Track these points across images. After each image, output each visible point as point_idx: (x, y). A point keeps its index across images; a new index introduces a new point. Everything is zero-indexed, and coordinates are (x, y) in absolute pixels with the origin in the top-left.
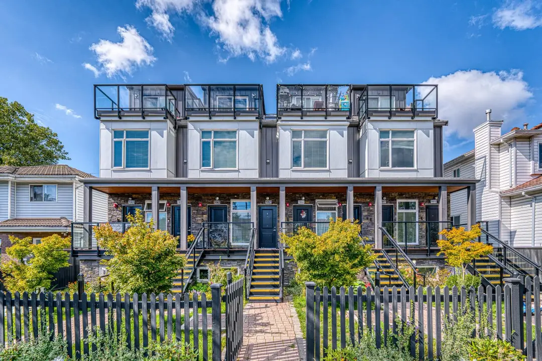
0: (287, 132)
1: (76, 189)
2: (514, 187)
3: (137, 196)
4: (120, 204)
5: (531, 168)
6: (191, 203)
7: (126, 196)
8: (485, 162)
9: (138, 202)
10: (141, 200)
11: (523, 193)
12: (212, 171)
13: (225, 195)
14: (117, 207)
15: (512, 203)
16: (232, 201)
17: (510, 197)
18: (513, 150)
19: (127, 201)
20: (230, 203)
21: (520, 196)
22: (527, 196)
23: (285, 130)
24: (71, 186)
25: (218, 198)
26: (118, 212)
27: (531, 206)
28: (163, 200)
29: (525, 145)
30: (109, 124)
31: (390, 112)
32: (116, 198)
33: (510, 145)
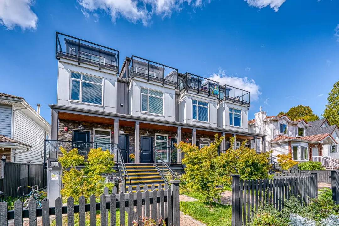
0: (190, 99)
1: (14, 111)
2: (273, 139)
3: (86, 124)
4: (71, 129)
5: (278, 133)
6: (129, 133)
7: (77, 123)
8: (261, 128)
9: (87, 128)
10: (90, 127)
11: (279, 142)
12: (148, 114)
13: (152, 130)
14: (68, 130)
15: (272, 146)
16: (156, 134)
17: (271, 143)
18: (272, 125)
19: (77, 127)
20: (154, 135)
21: (278, 143)
22: (281, 144)
23: (189, 98)
24: (10, 108)
25: (148, 132)
26: (68, 134)
27: (281, 148)
28: (109, 129)
29: (275, 123)
30: (68, 66)
31: (234, 100)
32: (67, 124)
33: (271, 122)
